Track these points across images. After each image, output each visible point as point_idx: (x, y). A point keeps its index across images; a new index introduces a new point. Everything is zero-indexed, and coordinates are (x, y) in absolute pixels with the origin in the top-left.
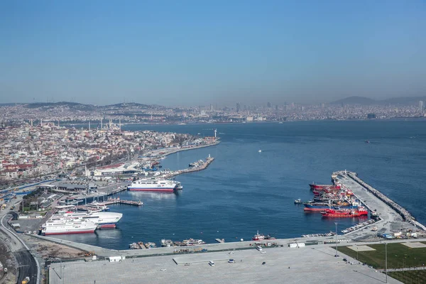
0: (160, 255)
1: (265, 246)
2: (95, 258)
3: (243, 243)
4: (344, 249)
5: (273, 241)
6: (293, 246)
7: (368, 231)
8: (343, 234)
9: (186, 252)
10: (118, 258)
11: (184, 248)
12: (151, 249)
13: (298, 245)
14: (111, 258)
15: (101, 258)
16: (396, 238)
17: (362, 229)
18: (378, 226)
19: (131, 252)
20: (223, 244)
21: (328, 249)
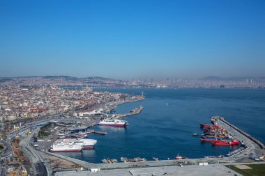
0: (120, 168)
1: (183, 164)
2: (82, 169)
3: (169, 161)
4: (232, 167)
5: (187, 160)
6: (201, 164)
7: (242, 155)
8: (227, 156)
9: (136, 166)
10: (96, 170)
11: (135, 164)
12: (114, 164)
13: (204, 164)
14: (92, 170)
15: (86, 169)
16: (261, 160)
17: (238, 153)
18: (248, 151)
19: (104, 166)
20: (157, 162)
21: (222, 167)
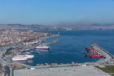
0: (45, 68)
1: (75, 66)
2: (27, 68)
3: (68, 64)
4: (97, 67)
5: (77, 64)
6: (83, 66)
7: (103, 62)
8: (96, 62)
10: (33, 69)
11: (52, 66)
12: (42, 66)
13: (84, 65)
14: (31, 69)
15: (28, 68)
16: (112, 64)
17: (101, 61)
18: (106, 60)
19: (37, 67)
20: (63, 65)
21: (92, 67)
